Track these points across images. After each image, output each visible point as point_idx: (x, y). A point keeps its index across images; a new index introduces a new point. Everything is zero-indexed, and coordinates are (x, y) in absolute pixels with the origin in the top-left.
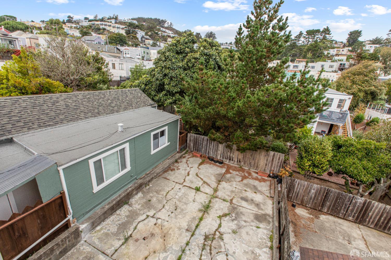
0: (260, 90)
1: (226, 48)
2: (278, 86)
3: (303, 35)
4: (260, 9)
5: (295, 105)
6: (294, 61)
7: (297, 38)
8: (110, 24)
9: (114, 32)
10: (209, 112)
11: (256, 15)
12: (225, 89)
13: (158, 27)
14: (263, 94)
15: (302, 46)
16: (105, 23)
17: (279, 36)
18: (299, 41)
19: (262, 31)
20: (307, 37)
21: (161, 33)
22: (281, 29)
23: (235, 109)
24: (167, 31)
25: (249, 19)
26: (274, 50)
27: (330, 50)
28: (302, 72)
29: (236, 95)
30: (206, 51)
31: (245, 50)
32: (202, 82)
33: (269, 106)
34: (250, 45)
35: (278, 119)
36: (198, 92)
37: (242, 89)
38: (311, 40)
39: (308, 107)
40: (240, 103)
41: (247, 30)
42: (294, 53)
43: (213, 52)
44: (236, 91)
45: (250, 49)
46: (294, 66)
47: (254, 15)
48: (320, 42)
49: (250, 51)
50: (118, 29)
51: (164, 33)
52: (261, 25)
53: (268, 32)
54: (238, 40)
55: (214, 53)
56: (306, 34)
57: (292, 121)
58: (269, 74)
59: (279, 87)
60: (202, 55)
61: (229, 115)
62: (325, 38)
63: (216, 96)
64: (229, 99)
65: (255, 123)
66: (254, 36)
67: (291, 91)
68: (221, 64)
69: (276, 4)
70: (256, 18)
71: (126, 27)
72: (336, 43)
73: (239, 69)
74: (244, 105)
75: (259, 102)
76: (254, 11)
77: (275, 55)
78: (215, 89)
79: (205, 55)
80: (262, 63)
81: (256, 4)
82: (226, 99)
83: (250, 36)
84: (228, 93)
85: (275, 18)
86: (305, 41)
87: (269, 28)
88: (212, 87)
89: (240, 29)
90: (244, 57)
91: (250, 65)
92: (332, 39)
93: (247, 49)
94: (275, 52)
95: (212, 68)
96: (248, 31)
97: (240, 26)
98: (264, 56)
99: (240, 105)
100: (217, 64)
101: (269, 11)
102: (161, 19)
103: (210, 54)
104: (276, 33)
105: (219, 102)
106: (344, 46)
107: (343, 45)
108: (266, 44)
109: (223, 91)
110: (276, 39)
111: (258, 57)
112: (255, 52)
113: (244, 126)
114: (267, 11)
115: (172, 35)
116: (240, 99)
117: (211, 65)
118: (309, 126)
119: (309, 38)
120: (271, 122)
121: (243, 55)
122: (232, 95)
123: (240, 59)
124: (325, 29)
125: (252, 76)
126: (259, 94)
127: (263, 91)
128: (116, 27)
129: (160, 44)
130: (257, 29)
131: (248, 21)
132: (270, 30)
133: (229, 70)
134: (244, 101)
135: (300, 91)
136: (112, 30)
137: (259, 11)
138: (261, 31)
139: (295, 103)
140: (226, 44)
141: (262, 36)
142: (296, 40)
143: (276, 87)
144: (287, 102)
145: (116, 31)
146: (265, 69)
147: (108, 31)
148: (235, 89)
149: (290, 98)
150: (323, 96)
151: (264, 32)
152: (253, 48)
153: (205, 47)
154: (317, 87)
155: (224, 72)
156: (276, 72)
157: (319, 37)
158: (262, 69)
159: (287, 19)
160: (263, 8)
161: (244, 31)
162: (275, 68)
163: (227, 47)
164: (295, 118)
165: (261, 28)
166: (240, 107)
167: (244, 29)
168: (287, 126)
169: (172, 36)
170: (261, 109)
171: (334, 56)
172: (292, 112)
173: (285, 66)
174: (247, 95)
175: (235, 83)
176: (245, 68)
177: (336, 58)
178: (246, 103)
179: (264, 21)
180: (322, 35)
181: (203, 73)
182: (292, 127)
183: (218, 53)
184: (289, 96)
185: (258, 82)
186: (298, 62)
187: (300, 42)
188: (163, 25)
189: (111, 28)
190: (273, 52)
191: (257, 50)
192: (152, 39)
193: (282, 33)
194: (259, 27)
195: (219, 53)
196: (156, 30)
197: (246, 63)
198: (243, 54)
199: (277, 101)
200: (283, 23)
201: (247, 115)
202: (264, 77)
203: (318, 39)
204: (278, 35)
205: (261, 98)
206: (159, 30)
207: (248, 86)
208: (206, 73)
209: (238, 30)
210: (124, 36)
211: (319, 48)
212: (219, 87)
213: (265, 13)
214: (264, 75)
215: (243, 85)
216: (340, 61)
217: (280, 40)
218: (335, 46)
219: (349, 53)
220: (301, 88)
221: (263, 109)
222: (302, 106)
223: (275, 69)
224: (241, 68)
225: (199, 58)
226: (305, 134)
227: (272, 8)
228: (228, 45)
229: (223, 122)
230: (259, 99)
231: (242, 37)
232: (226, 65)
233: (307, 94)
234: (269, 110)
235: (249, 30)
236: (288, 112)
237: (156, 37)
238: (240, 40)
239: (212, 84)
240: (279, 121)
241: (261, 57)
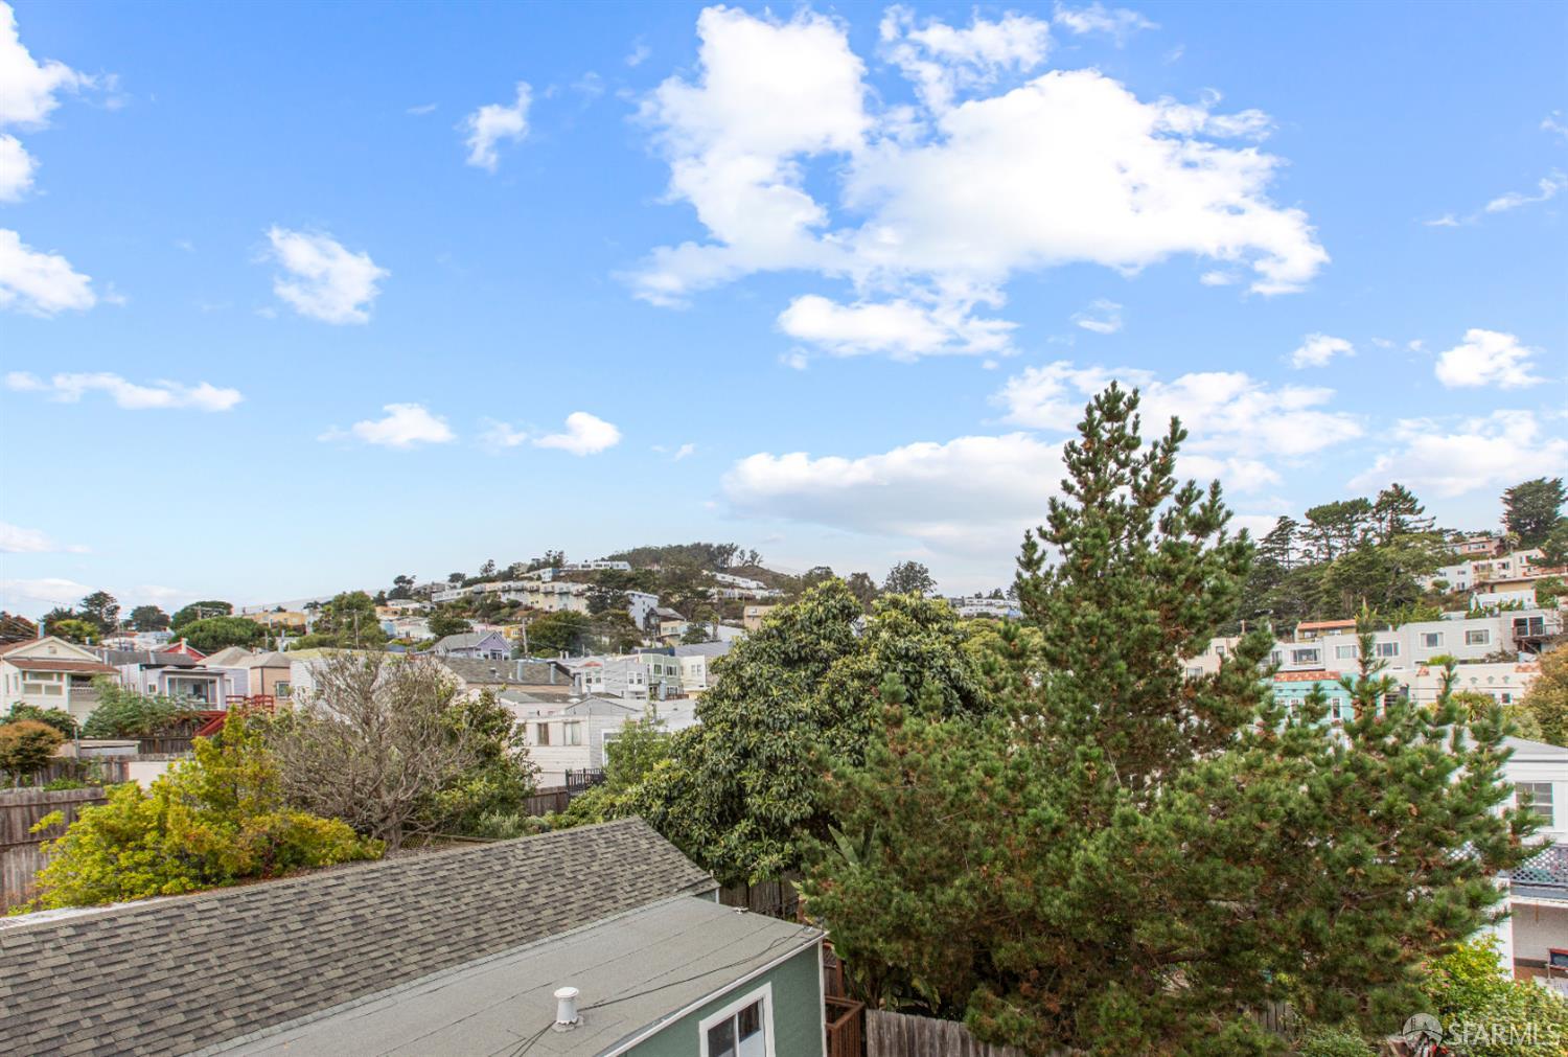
0: (1177, 782)
1: (980, 615)
2: (1260, 759)
3: (1297, 529)
4: (1096, 471)
5: (1370, 841)
6: (1290, 633)
7: (1273, 542)
8: (534, 584)
9: (547, 609)
10: (956, 903)
11: (1082, 492)
12: (1008, 792)
13: (705, 572)
14: (1197, 802)
15: (1306, 569)
16: (519, 584)
17: (1201, 554)
18: (1285, 552)
19: (1124, 546)
20: (1317, 532)
21: (720, 593)
22: (1203, 526)
23: (1072, 881)
24: (739, 580)
25: (1060, 509)
26: (1194, 610)
27: (1441, 570)
28: (1354, 687)
29: (1067, 813)
30: (901, 643)
31: (1065, 623)
32: (906, 774)
33: (1239, 855)
34: (1085, 604)
35: (1303, 913)
36: (893, 816)
37: (1090, 786)
38: (1338, 543)
39: (1439, 843)
40: (1091, 850)
41: (1060, 547)
42: (1278, 603)
43: (931, 642)
44: (1060, 794)
45: (1090, 618)
46: (1298, 655)
47: (1078, 494)
48: (1381, 545)
49: (1089, 626)
50: (564, 598)
51: (728, 591)
52: (1111, 523)
53: (1149, 544)
54: (1030, 588)
55: (937, 646)
56: (1310, 522)
57: (1381, 921)
58: (1199, 708)
59: (1266, 764)
60: (888, 659)
61: (1047, 910)
62: (1398, 528)
63: (975, 827)
64: (1035, 835)
65: (1188, 940)
66: (1092, 569)
67: (1329, 774)
68: (973, 687)
69: (1155, 445)
70: (1088, 499)
71: (590, 589)
72: (1459, 538)
73: (1054, 698)
74: (1113, 859)
75: (1186, 838)
76: (1073, 481)
77: (1206, 628)
78: (966, 798)
79: (899, 657)
80: (1153, 665)
81: (1075, 456)
82: (1022, 837)
83: (1079, 570)
84: (1028, 807)
85: (1167, 492)
86: (1314, 549)
87: (1148, 528)
88: (952, 788)
89: (1030, 546)
90: (1069, 649)
91: (1105, 680)
92: (1435, 528)
93: (1078, 619)
94: (1199, 618)
95: (937, 707)
96: (1065, 552)
97: (1028, 537)
98: (1158, 640)
99: (1099, 860)
100: (955, 687)
101: (1135, 472)
102: (715, 545)
103: (921, 654)
104: (1184, 545)
105: (991, 851)
106: (1504, 547)
107: (1496, 543)
108: (1152, 592)
109: (1004, 802)
110: (1192, 568)
111: (1129, 644)
112: (1114, 628)
113: (1135, 961)
114: (1127, 472)
115: (760, 594)
116: (1087, 829)
117: (930, 695)
118: (1476, 940)
119: (1328, 537)
120: (1268, 930)
121: (1063, 644)
122: (1045, 815)
123: (1054, 661)
124: (1387, 494)
125: (1122, 725)
126: (1179, 803)
127: (1188, 786)
128: (557, 591)
129: (715, 629)
130: (1098, 541)
131: (1055, 517)
132: (1155, 534)
133: (1012, 710)
134: (1110, 838)
135: (1373, 774)
136: (542, 603)
137: (1091, 475)
138: (1118, 543)
139: (1367, 832)
140: (975, 601)
141: (1127, 562)
142: (1270, 550)
143: (1250, 767)
144: (1323, 828)
145: (555, 605)
146: (1173, 691)
147: (528, 608)
148: (1056, 786)
149: (1335, 811)
150: (1498, 784)
151: (1130, 546)
152: (1099, 614)
153: (895, 628)
154: (1456, 747)
155: (991, 717)
156: (1227, 698)
157: (1371, 528)
158: (1159, 692)
159: (1216, 489)
160: (1106, 465)
161: (1044, 553)
162: (1218, 680)
163: (985, 610)
164: (1391, 904)
165: (1114, 535)
166: (1096, 869)
167: (1042, 545)
168: (1362, 947)
169: (758, 597)
170: (1203, 870)
171: (1469, 592)
172: (1366, 877)
173: (1261, 667)
174: (1118, 811)
175: (1048, 759)
176: (1080, 696)
177: (1486, 599)
178: (1124, 847)
179: (1122, 509)
180: (1381, 520)
181: (905, 736)
182: (1388, 953)
183: (955, 646)
184: (1327, 804)
185: (1154, 745)
186: (1308, 634)
187: (1294, 556)
188: (724, 562)
189: (540, 597)
190: (1192, 619)
191: (1119, 617)
192: (686, 617)
193: (1211, 542)
194: (1106, 531)
195: (958, 643)
196: (700, 585)
197: (1083, 674)
198: (1062, 638)
199: (1272, 829)
200: (1202, 507)
201: (1141, 905)
202: (1178, 721)
203: (1370, 535)
204: (1195, 553)
205: (1192, 820)
206: (711, 582)
207: (1112, 767)
208: (917, 734)
209: (1020, 552)
210: (585, 619)
211: (1388, 570)
212: (981, 785)
213: (1120, 481)
214: (1176, 712)
215: (1089, 768)
216: (1509, 608)
217: (1208, 569)
218: (1459, 550)
219: (1538, 574)
220: (1375, 760)
221: (1214, 871)
222: (1408, 840)
223: (1219, 684)
224: (1065, 695)
225: (877, 671)
226: (1465, 977)
227: (1141, 458)
228: (985, 602)
229: (1029, 948)
230: (1178, 827)
231: (1041, 573)
232: (997, 689)
233: (1412, 784)
234: (1242, 873)
235: (1068, 546)
236: (1342, 875)
237: (700, 608)
238: (1036, 587)
239: (953, 777)
240: (1306, 923)
241: (1144, 642)
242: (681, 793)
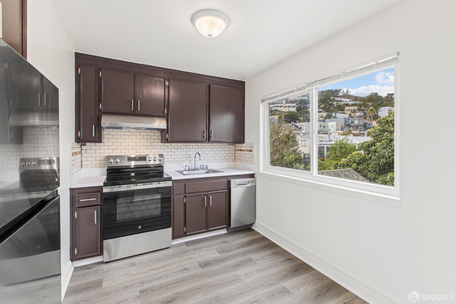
8: (281, 105)
9: (284, 111)
13: (332, 98)
16: (277, 105)
21: (337, 103)
24: (343, 99)
50: (289, 108)
51: (339, 103)
71: (297, 105)
102: (334, 90)
115: (350, 103)
128: (287, 106)
129: (336, 114)
136: (283, 109)
145: (287, 110)
147: (279, 111)
169: (350, 104)
188: (337, 94)
189: (283, 108)
192: (325, 110)
196: (330, 101)
206: (334, 100)
210: (296, 113)
237: (330, 108)
242: (363, 162)
